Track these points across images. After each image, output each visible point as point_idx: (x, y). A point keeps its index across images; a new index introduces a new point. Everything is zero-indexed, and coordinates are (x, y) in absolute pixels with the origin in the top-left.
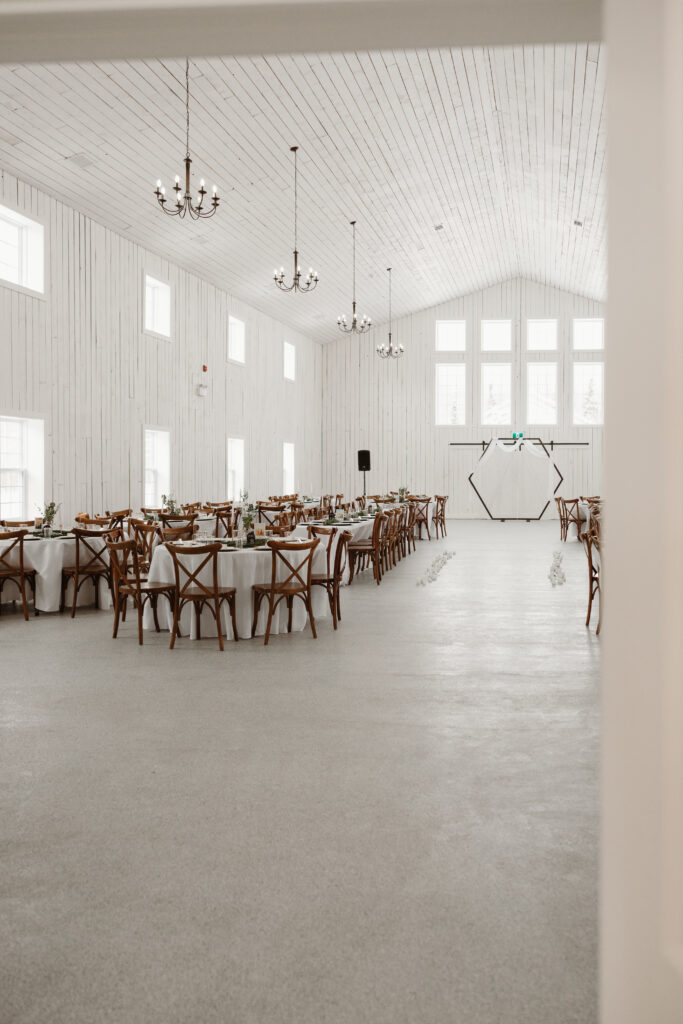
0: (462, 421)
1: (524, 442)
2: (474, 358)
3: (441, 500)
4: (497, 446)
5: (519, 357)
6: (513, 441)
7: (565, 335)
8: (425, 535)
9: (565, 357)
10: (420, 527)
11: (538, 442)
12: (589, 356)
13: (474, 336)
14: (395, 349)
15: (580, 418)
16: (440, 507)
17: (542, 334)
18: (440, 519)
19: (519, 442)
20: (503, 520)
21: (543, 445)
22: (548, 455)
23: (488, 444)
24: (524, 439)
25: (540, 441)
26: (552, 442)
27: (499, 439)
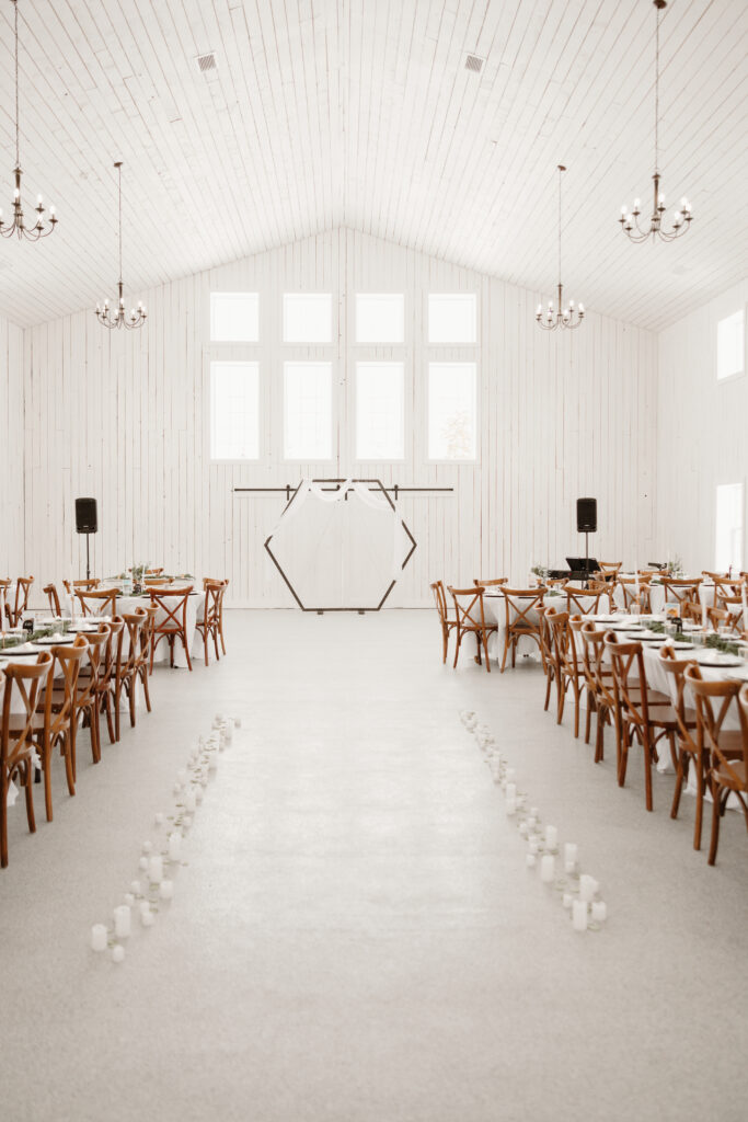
0: (253, 453)
1: (353, 486)
2: (271, 353)
3: (212, 587)
4: (310, 495)
5: (344, 352)
6: (334, 485)
7: (416, 319)
8: (180, 660)
9: (416, 354)
10: (171, 643)
11: (376, 486)
12: (453, 352)
13: (271, 319)
14: (131, 312)
15: (437, 450)
16: (211, 603)
17: (379, 317)
18: (211, 624)
19: (344, 487)
20: (320, 611)
21: (384, 491)
22: (393, 507)
23: (296, 490)
24: (354, 481)
25: (380, 484)
26: (396, 487)
27: (314, 481)
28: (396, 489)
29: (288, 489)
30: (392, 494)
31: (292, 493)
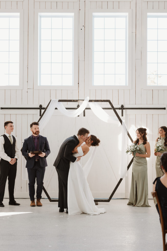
21: (114, 109)
22: (121, 121)
23: (45, 109)
24: (90, 101)
25: (111, 103)
26: (122, 106)
27: (60, 101)
28: (122, 108)
29: (41, 108)
30: (119, 112)
31: (43, 111)
